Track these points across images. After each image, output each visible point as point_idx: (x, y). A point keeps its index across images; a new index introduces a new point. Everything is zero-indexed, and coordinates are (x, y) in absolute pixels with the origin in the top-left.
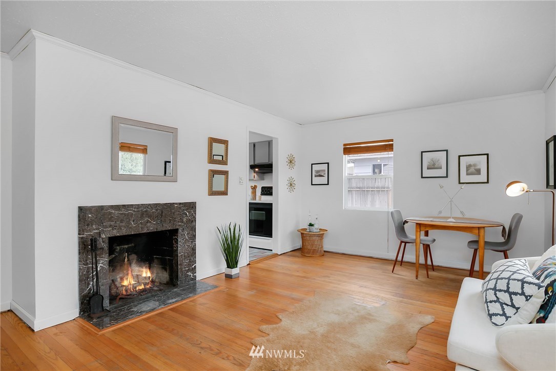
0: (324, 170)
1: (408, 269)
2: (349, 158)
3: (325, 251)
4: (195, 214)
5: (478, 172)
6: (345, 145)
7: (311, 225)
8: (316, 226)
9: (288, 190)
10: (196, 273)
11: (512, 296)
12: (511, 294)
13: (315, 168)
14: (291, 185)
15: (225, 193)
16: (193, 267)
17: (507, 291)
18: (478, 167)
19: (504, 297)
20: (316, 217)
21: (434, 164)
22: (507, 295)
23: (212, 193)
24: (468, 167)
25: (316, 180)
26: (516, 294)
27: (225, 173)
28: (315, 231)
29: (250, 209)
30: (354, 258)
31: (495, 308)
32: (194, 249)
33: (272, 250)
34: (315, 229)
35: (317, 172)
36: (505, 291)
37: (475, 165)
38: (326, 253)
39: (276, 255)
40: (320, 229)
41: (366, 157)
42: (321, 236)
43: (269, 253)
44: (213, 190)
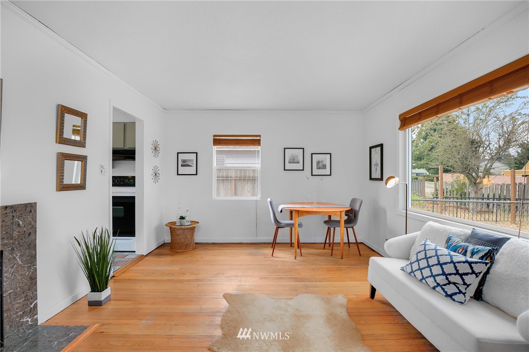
0: (192, 160)
1: (280, 250)
2: (217, 149)
3: (196, 243)
4: (36, 221)
5: (324, 167)
6: (215, 136)
7: (182, 218)
8: (187, 219)
9: (153, 180)
10: (37, 314)
11: (463, 276)
12: (461, 275)
13: (181, 157)
14: (156, 175)
15: (81, 187)
16: (32, 306)
17: (457, 273)
18: (324, 163)
19: (456, 279)
20: (186, 209)
21: (294, 160)
22: (458, 277)
23: (63, 187)
24: (318, 163)
25: (182, 170)
26: (467, 274)
27: (83, 159)
28: (186, 224)
29: (114, 204)
30: (227, 247)
31: (451, 289)
32: (33, 279)
33: (135, 252)
34: (186, 223)
35: (184, 161)
36: (455, 274)
37: (322, 162)
38: (197, 245)
39: (142, 257)
40: (191, 222)
41: (247, 149)
42: (193, 229)
43: (131, 256)
44: (65, 183)
